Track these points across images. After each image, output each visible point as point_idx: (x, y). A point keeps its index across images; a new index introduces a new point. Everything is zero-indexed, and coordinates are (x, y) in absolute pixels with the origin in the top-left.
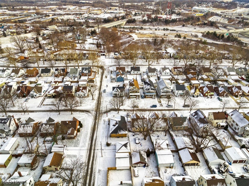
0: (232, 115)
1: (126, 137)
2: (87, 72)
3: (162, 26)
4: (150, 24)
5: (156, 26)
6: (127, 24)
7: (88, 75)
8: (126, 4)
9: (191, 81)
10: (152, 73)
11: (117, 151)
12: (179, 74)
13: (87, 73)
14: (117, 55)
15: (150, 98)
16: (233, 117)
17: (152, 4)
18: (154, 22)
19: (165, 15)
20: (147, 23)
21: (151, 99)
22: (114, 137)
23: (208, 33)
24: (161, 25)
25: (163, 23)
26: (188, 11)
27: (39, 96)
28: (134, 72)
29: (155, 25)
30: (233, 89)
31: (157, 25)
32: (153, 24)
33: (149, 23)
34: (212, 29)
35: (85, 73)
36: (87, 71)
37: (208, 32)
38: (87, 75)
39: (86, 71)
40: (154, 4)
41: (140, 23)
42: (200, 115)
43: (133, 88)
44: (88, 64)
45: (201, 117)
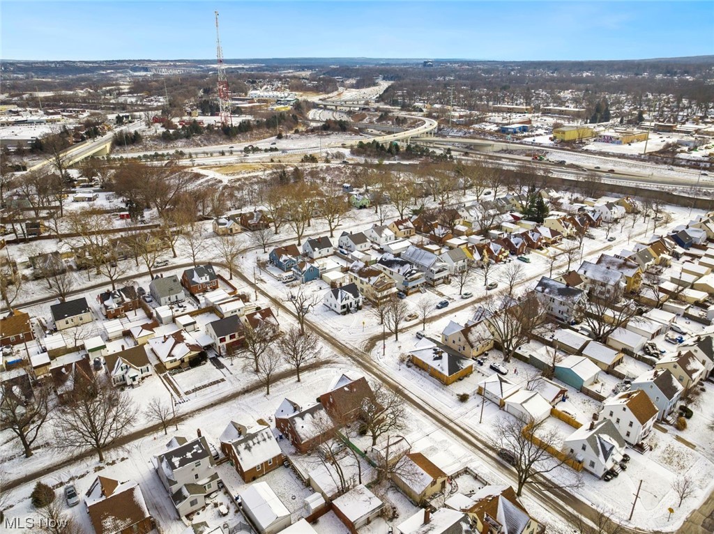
0: (585, 272)
1: (471, 373)
2: (208, 280)
3: (221, 144)
4: (186, 142)
5: (205, 145)
6: (117, 148)
7: (211, 288)
8: (41, 95)
9: (448, 241)
10: (362, 244)
11: (500, 396)
12: (408, 235)
13: (207, 283)
14: (225, 224)
15: (416, 292)
16: (588, 274)
17: (122, 89)
18: (194, 136)
19: (199, 115)
20: (176, 139)
21: (419, 294)
22: (453, 382)
23: (361, 145)
24: (216, 142)
25: (220, 136)
26: (249, 103)
27: (143, 378)
28: (320, 253)
29: (202, 142)
30: (530, 235)
31: (205, 142)
32: (193, 140)
33: (181, 138)
34: (347, 136)
35: (202, 284)
36: (208, 277)
37: (361, 142)
38: (208, 288)
39: (204, 278)
40: (127, 91)
41: (156, 143)
42: (554, 285)
43: (380, 279)
44: (167, 264)
45: (558, 287)
